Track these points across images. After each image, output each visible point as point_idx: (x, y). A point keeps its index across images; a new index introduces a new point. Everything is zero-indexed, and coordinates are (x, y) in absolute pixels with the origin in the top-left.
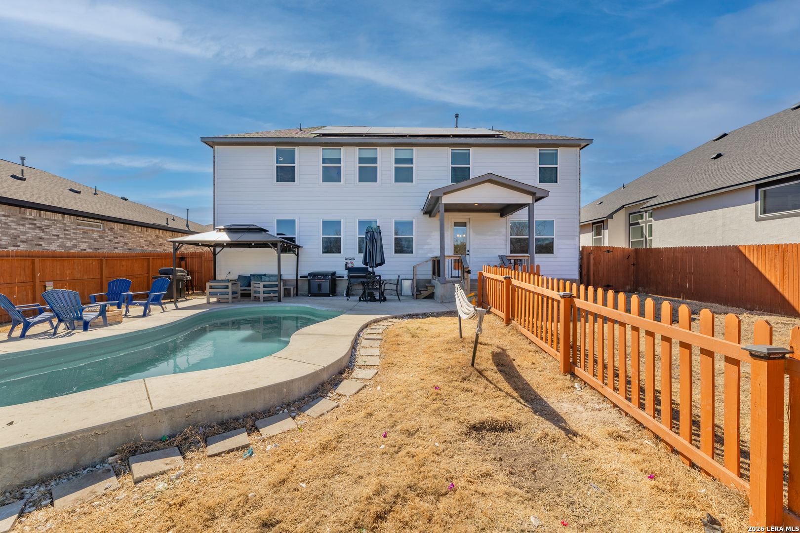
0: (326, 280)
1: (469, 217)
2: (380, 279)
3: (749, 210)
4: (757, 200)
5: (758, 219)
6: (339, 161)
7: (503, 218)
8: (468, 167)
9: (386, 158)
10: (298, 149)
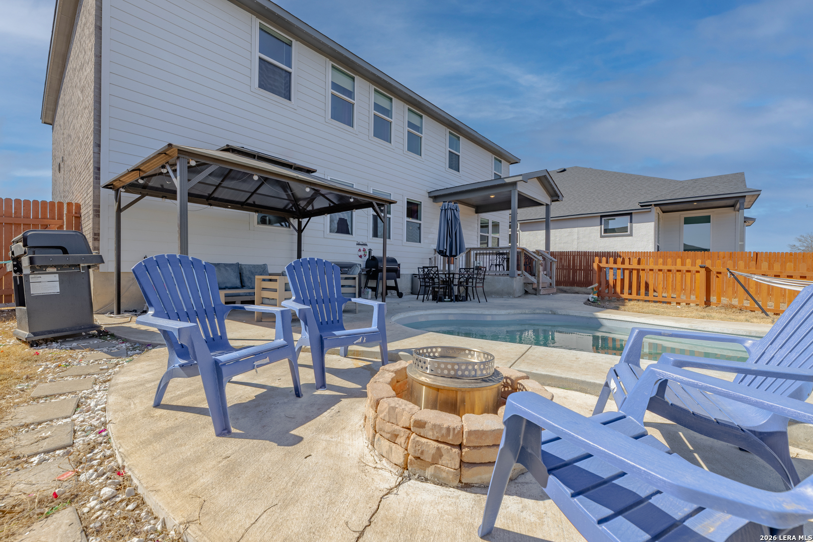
3: (596, 230)
4: (601, 224)
5: (602, 237)
6: (350, 94)
7: (477, 215)
8: (459, 156)
9: (400, 115)
10: (297, 47)
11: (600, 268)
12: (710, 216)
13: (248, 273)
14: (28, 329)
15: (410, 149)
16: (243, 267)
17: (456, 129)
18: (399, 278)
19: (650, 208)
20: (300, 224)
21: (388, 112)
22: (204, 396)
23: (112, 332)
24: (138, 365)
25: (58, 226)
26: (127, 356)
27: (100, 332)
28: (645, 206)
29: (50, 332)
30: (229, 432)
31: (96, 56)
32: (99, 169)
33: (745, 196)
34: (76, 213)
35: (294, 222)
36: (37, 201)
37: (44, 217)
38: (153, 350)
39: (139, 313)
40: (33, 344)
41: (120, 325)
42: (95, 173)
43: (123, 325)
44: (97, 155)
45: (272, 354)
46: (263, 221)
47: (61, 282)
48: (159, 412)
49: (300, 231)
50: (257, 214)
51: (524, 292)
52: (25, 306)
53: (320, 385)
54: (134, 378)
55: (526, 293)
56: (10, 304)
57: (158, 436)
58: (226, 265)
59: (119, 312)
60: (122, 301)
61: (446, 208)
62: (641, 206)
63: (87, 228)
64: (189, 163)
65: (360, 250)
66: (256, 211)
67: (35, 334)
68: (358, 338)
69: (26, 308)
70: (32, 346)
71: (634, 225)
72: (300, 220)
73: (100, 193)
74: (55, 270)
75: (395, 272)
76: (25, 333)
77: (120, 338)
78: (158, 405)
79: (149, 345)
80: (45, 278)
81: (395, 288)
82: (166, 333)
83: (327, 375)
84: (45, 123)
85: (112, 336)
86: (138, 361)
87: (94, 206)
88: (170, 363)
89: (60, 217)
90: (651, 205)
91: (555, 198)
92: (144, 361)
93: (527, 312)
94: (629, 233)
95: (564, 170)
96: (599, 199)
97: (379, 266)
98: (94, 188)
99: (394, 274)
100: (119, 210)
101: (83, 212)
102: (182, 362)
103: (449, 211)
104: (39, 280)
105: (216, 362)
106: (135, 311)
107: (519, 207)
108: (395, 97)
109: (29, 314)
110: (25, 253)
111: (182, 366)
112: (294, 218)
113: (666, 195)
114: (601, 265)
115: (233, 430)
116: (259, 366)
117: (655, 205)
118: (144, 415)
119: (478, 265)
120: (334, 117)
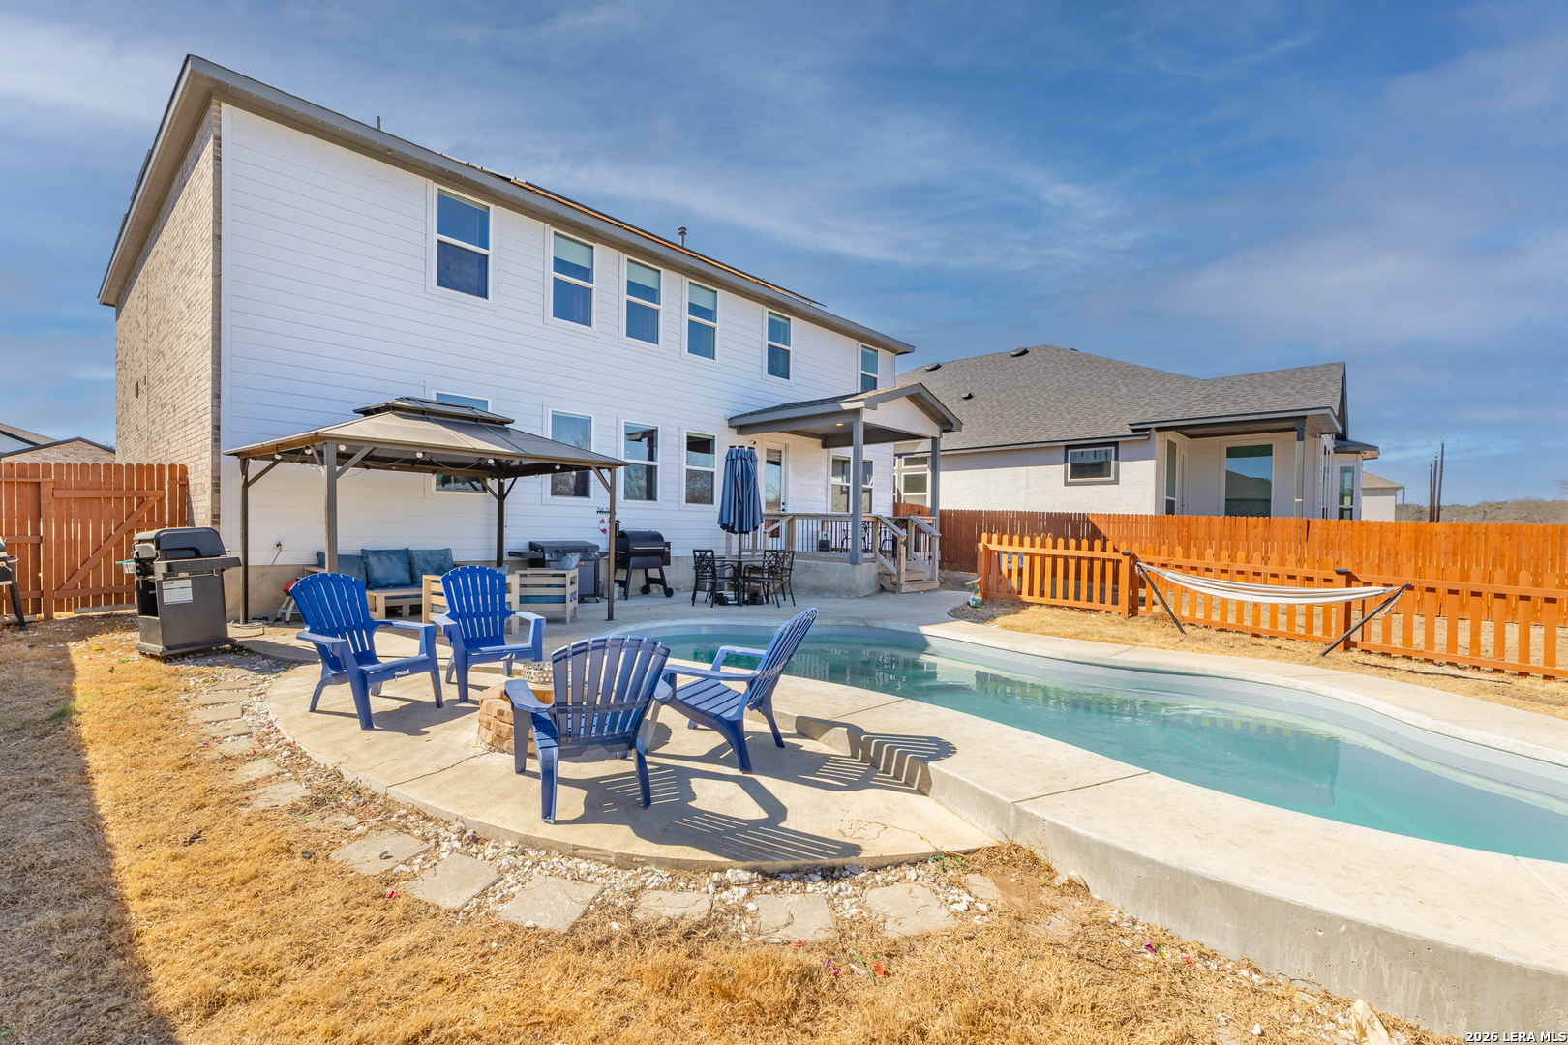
0: (588, 563)
1: (786, 442)
2: (713, 555)
3: (1057, 472)
4: (1066, 462)
5: (1067, 484)
6: (586, 274)
7: (825, 450)
8: (788, 352)
9: (675, 296)
10: (497, 214)
11: (989, 552)
12: (1271, 446)
13: (422, 563)
14: (161, 642)
15: (694, 348)
16: (414, 554)
17: (783, 308)
18: (669, 564)
19: (1146, 435)
20: (501, 486)
21: (652, 294)
22: (354, 705)
23: (247, 646)
24: (288, 681)
25: (158, 498)
26: (273, 673)
27: (234, 646)
28: (1141, 430)
29: (183, 646)
30: (372, 727)
31: (214, 276)
32: (218, 428)
33: (1305, 417)
34: (180, 479)
35: (493, 483)
36: (131, 465)
37: (140, 488)
38: (300, 667)
39: (271, 622)
40: (166, 659)
41: (253, 638)
42: (214, 434)
43: (257, 638)
44: (215, 409)
45: (413, 666)
46: (444, 482)
47: (194, 588)
48: (314, 715)
49: (501, 497)
50: (435, 476)
51: (879, 588)
52: (157, 616)
53: (463, 699)
54: (288, 691)
55: (882, 589)
56: (99, 608)
57: (317, 728)
58: (389, 552)
59: (246, 621)
60: (249, 605)
61: (734, 457)
62: (1134, 430)
63: (200, 505)
64: (337, 448)
65: (602, 521)
66: (433, 472)
67: (169, 648)
68: (507, 654)
69: (158, 619)
70: (165, 662)
71: (1122, 464)
72: (502, 480)
73: (219, 460)
74: (187, 575)
75: (663, 557)
76: (157, 648)
77: (259, 654)
78: (313, 710)
79: (294, 662)
80: (177, 584)
81: (661, 581)
82: (321, 647)
83: (470, 689)
84: (104, 304)
85: (248, 651)
86: (287, 677)
87: (213, 478)
88: (324, 672)
89: (161, 487)
90: (1149, 429)
91: (948, 427)
92: (293, 677)
93: (829, 623)
94: (1112, 478)
95: (1025, 352)
96: (1069, 414)
97: (631, 547)
98: (213, 454)
99: (658, 559)
100: (246, 484)
101: (192, 479)
102: (334, 672)
103: (739, 462)
104: (172, 586)
105: (362, 671)
106: (266, 619)
107: (866, 442)
108: (665, 268)
109: (162, 624)
110: (157, 556)
111: (334, 675)
112: (492, 478)
113: (1178, 410)
114: (991, 547)
115: (375, 727)
116: (399, 676)
117: (1158, 429)
118: (303, 717)
119: (824, 538)
120: (558, 313)
